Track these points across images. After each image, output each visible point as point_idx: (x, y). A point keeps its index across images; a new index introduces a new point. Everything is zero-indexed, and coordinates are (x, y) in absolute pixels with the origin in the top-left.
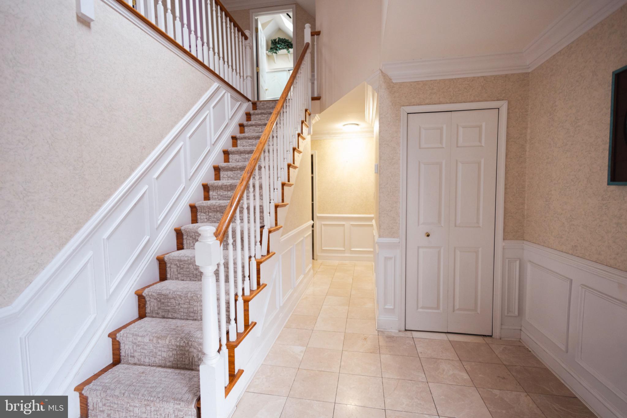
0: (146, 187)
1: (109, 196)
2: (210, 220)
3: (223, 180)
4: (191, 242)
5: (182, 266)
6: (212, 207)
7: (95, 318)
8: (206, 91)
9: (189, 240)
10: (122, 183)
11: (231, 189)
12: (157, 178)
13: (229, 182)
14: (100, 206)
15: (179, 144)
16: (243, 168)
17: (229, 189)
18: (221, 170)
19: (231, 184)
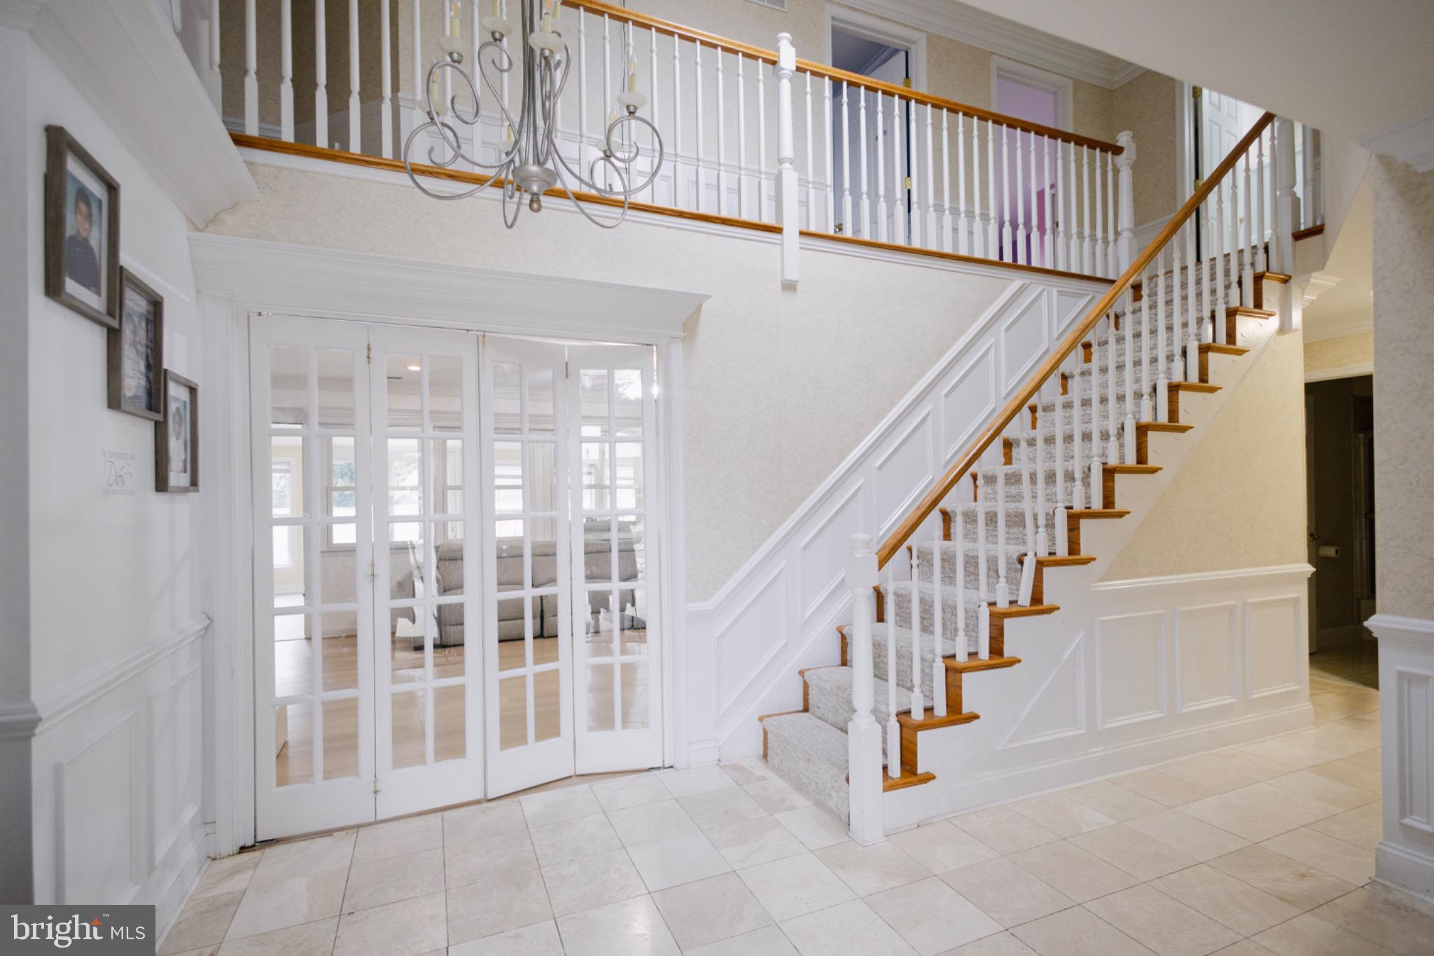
0: (862, 480)
1: (809, 493)
2: (968, 536)
3: (1016, 464)
4: (928, 569)
5: (901, 604)
6: (971, 514)
7: (786, 644)
8: (990, 303)
9: (925, 566)
10: (827, 476)
11: (1016, 481)
12: (880, 467)
13: (1010, 469)
14: (798, 506)
15: (926, 408)
16: (1052, 439)
17: (1013, 481)
18: (1014, 445)
19: (1015, 472)
